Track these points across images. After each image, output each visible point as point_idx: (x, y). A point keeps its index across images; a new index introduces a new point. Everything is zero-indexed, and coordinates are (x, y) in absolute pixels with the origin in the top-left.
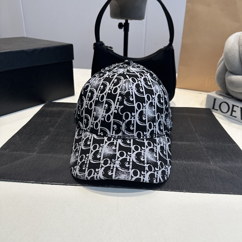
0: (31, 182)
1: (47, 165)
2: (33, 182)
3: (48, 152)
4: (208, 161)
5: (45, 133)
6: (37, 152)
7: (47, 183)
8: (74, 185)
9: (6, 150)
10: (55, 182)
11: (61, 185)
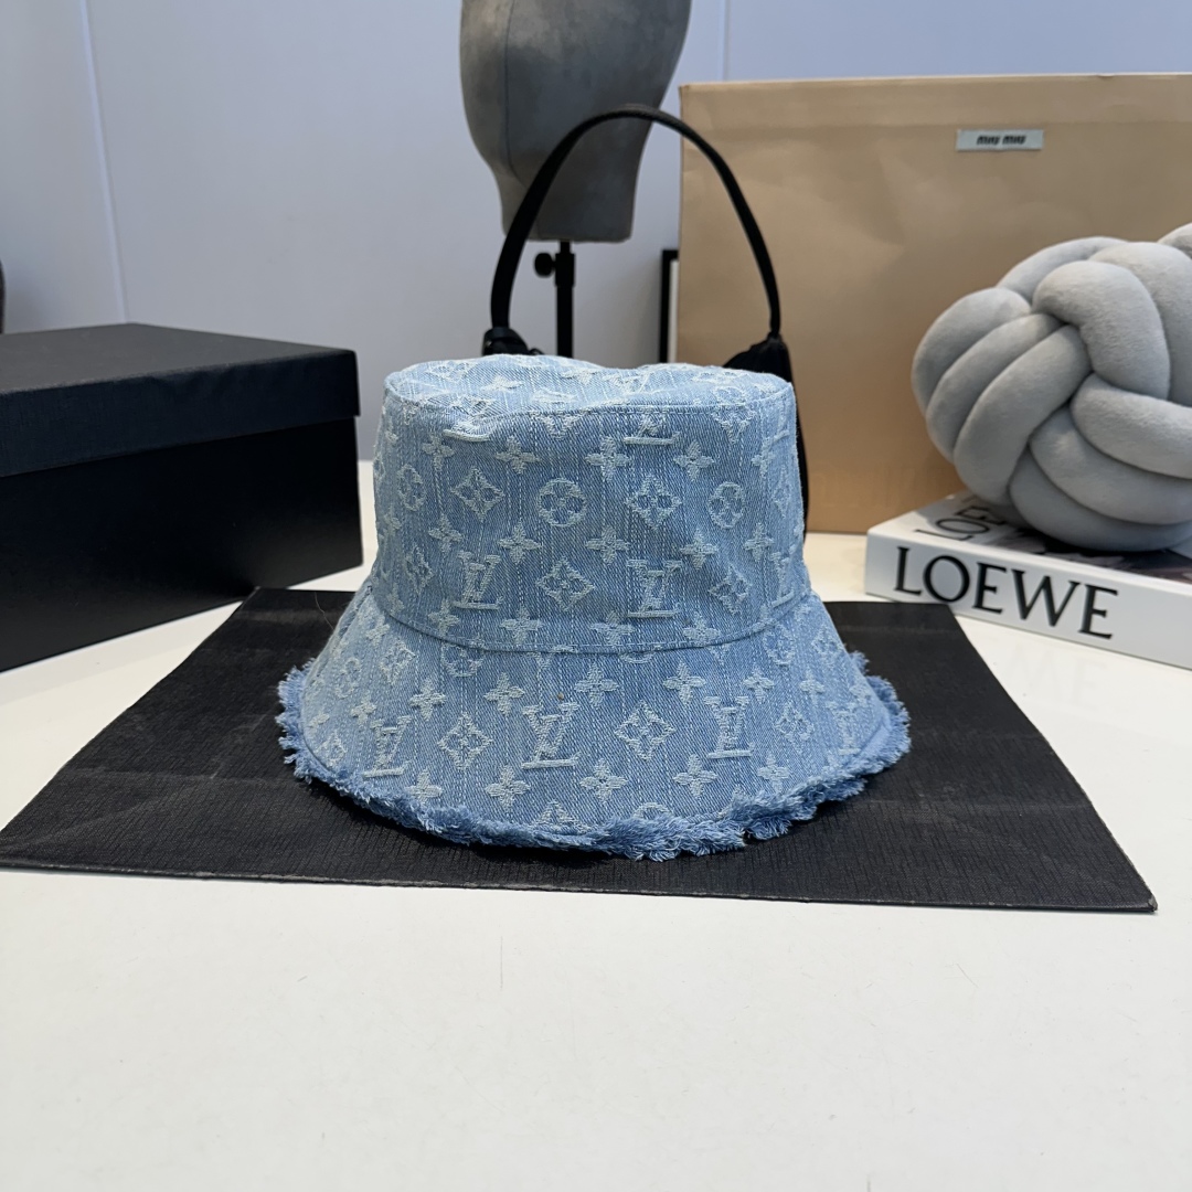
0: (201, 874)
1: (262, 816)
2: (209, 874)
3: (265, 773)
4: (912, 796)
5: (252, 705)
6: (220, 771)
7: (264, 876)
8: (368, 881)
9: (94, 767)
10: (293, 873)
11: (317, 882)
